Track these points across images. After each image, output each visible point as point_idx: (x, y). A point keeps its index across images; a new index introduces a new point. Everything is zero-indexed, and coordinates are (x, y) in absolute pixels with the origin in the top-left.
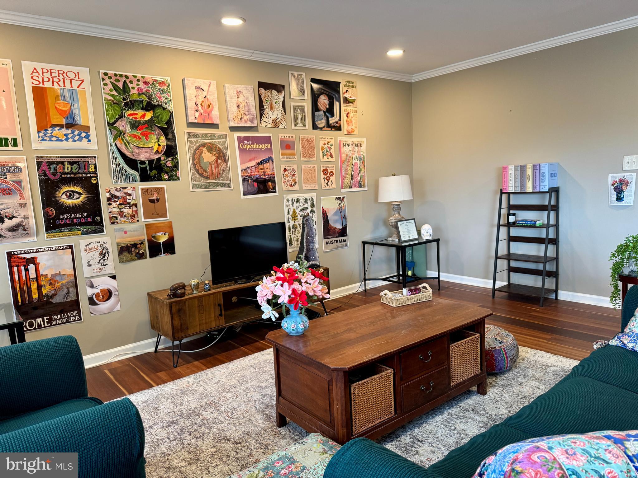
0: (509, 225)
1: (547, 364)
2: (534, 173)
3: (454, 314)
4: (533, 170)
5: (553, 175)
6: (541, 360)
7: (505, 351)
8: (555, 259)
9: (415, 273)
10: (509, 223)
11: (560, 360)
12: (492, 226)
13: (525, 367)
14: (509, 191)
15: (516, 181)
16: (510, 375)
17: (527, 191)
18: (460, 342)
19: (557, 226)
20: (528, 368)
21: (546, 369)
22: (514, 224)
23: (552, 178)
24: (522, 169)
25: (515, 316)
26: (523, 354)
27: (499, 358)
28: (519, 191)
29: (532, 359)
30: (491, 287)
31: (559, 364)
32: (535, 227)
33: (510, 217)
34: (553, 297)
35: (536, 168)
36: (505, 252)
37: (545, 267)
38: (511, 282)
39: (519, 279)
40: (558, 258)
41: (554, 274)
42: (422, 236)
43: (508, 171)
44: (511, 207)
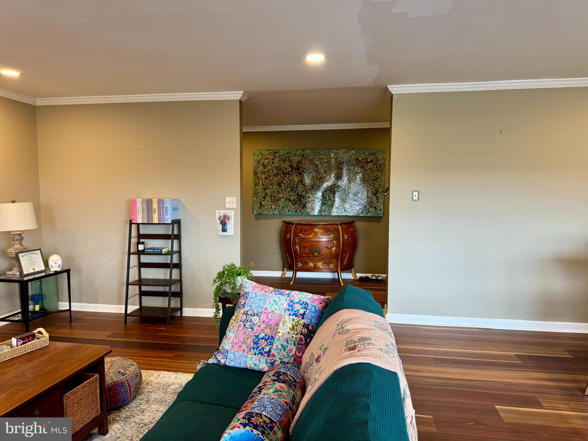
0: (139, 253)
1: (168, 383)
2: (159, 207)
3: (70, 358)
4: (158, 204)
5: (175, 209)
6: (163, 381)
7: (128, 382)
8: (179, 281)
9: (43, 307)
10: (138, 251)
11: (179, 376)
12: (124, 253)
13: (148, 392)
14: (138, 222)
15: (143, 213)
16: (133, 404)
17: (154, 223)
18: (76, 389)
19: (179, 252)
20: (151, 392)
21: (167, 389)
22: (143, 252)
23: (174, 212)
24: (149, 202)
25: (144, 339)
26: (148, 379)
27: (122, 391)
28: (146, 222)
29: (156, 382)
30: (123, 312)
31: (178, 381)
32: (161, 254)
33: (139, 246)
34: (179, 314)
35: (161, 202)
36: (137, 278)
37: (170, 289)
38: (143, 305)
39: (150, 302)
40: (181, 280)
41: (179, 295)
42: (50, 267)
43: (136, 204)
44: (140, 236)
